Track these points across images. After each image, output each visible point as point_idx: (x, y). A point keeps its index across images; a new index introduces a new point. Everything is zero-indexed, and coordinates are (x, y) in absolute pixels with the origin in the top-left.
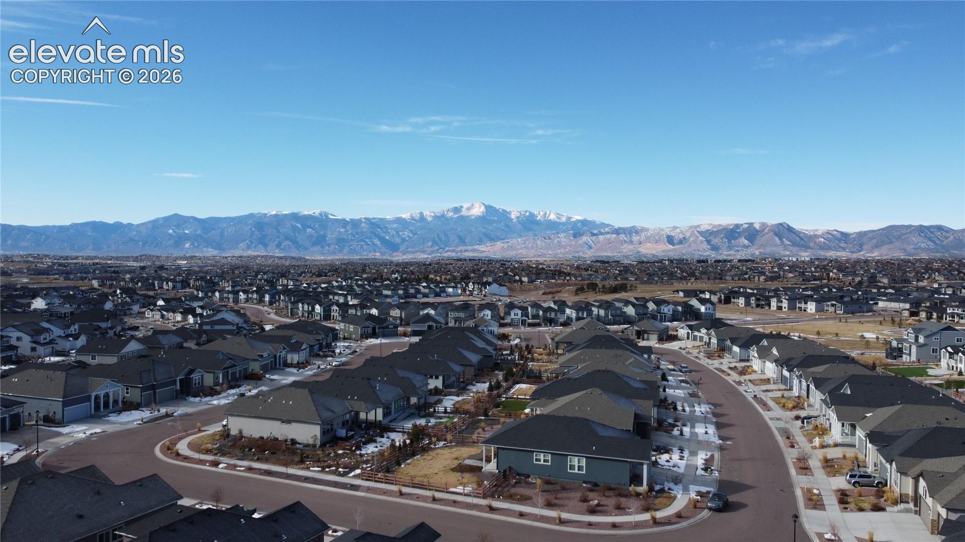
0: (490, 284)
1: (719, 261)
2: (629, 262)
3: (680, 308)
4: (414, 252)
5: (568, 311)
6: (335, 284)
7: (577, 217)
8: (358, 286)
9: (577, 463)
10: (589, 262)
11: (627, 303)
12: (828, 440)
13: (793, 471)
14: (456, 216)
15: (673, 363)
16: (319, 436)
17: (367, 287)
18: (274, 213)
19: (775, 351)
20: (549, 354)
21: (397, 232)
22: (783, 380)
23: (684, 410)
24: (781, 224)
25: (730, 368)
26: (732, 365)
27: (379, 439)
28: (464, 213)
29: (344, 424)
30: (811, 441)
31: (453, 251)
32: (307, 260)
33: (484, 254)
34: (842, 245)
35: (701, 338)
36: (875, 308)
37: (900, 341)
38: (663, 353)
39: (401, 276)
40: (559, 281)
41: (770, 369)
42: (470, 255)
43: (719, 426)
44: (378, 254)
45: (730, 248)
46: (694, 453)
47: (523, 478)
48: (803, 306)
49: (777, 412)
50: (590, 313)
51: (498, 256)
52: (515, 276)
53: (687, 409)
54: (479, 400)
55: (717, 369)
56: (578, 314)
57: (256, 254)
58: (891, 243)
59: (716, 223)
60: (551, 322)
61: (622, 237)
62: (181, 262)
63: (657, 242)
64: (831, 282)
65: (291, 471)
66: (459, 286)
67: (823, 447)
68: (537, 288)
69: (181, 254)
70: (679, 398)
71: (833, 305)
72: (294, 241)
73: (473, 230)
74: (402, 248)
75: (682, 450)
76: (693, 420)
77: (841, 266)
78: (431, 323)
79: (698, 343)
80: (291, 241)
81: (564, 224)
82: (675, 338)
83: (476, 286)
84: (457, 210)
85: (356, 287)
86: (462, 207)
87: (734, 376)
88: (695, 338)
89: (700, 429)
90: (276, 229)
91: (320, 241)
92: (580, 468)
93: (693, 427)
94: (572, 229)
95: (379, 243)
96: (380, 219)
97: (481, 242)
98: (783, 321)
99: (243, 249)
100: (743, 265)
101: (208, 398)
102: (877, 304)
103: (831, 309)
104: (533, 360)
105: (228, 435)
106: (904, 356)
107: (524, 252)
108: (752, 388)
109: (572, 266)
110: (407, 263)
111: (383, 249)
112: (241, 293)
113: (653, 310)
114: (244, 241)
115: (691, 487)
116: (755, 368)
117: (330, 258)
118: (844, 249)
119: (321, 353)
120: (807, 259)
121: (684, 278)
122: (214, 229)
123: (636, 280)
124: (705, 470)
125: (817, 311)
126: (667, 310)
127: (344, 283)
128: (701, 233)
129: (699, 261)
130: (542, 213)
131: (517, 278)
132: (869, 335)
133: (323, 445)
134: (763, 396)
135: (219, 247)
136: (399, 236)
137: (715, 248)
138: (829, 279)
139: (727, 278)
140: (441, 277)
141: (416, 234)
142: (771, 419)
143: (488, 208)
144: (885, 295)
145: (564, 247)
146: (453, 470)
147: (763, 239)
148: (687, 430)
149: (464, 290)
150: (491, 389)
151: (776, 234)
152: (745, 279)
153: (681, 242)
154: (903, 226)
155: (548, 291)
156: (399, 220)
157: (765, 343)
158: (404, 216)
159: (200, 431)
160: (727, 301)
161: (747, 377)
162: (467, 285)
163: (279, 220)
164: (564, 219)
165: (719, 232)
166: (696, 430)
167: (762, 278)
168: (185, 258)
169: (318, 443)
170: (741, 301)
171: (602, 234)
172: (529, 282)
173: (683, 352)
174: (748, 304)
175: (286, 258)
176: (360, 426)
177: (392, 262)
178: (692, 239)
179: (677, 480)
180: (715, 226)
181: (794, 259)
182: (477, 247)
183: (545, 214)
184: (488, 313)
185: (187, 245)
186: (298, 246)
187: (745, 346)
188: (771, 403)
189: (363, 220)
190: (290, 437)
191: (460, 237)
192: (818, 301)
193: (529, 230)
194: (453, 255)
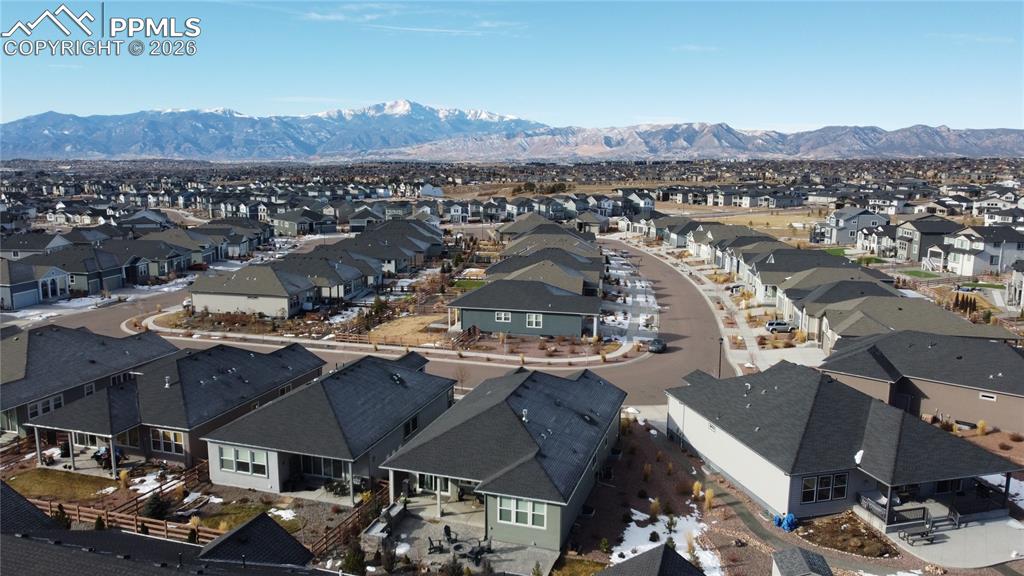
0: (423, 185)
1: (657, 163)
2: (565, 164)
3: (620, 203)
4: (332, 155)
5: (509, 207)
6: (253, 186)
7: (509, 117)
8: (280, 188)
9: (535, 319)
10: (523, 164)
11: (567, 199)
12: (754, 301)
13: (721, 326)
14: (378, 114)
15: (615, 251)
16: (287, 309)
17: (290, 188)
18: (169, 111)
19: (710, 235)
20: (495, 245)
21: (313, 133)
22: (717, 260)
23: (626, 285)
24: (720, 125)
25: (668, 253)
26: (670, 251)
27: (344, 312)
28: (387, 111)
29: (309, 299)
30: (738, 305)
31: (376, 154)
32: (212, 165)
33: (410, 158)
34: (779, 147)
35: (641, 229)
36: (805, 202)
37: (823, 225)
38: (604, 243)
39: (324, 180)
40: (494, 183)
41: (705, 252)
42: (396, 158)
43: (657, 296)
44: (292, 157)
45: (668, 150)
46: (636, 315)
47: (487, 334)
48: (738, 201)
49: (710, 285)
50: (531, 209)
51: (426, 159)
52: (447, 178)
53: (629, 284)
54: (433, 281)
55: (656, 254)
56: (519, 209)
57: (151, 157)
58: (827, 144)
59: (655, 124)
60: (492, 218)
61: (558, 138)
62: (63, 167)
63: (594, 143)
64: (767, 182)
65: (266, 338)
66: (390, 187)
67: (748, 307)
68: (472, 190)
69: (62, 158)
70: (622, 277)
71: (766, 200)
72: (195, 143)
73: (398, 130)
74: (320, 150)
75: (625, 313)
76: (634, 293)
77: (777, 166)
78: (370, 218)
79: (637, 234)
80: (192, 142)
81: (496, 124)
82: (616, 230)
83: (408, 187)
84: (379, 108)
85: (277, 189)
86: (384, 104)
87: (672, 259)
88: (635, 230)
89: (641, 299)
90: (173, 129)
91: (226, 143)
92: (537, 324)
93: (634, 297)
94: (505, 129)
95: (292, 144)
96: (294, 118)
97: (406, 144)
98: (719, 214)
99: (135, 153)
100: (681, 167)
101: (157, 287)
102: (807, 199)
103: (765, 204)
104: (479, 249)
105: (193, 312)
106: (826, 240)
107: (454, 154)
108: (688, 268)
109: (506, 168)
110: (327, 167)
111: (298, 152)
112: (150, 196)
113: (593, 205)
114: (137, 142)
115: (634, 338)
116: (691, 252)
117: (238, 162)
118: (781, 151)
119: (261, 247)
120: (745, 160)
121: (622, 179)
122: (99, 130)
123: (574, 181)
124: (647, 326)
125: (751, 206)
126: (607, 205)
127: (262, 186)
128: (639, 134)
129: (637, 163)
130: (472, 112)
131: (450, 179)
132: (798, 225)
133: (291, 317)
134: (698, 274)
135: (107, 150)
136: (315, 136)
137: (653, 150)
138: (764, 178)
139: (666, 178)
140: (367, 179)
141: (335, 135)
142: (705, 290)
143: (414, 106)
144: (816, 190)
145: (497, 149)
146: (421, 331)
147: (702, 140)
148: (629, 300)
149: (396, 191)
150: (443, 271)
151: (715, 135)
152: (683, 179)
153: (618, 144)
154: (839, 127)
155: (483, 192)
156: (315, 119)
157: (701, 228)
158: (320, 115)
159: (160, 312)
160: (666, 198)
161: (685, 260)
162: (398, 186)
163: (177, 119)
164: (496, 119)
165: (657, 133)
166: (638, 299)
167: (700, 178)
168: (67, 163)
169: (287, 315)
170: (679, 197)
171: (537, 135)
172: (463, 184)
173: (624, 242)
174: (685, 200)
175: (188, 162)
176: (323, 302)
177: (309, 166)
178: (630, 140)
179: (622, 333)
180: (654, 127)
181: (732, 161)
182: (402, 149)
183: (476, 113)
184: (427, 210)
185: (68, 148)
186: (200, 149)
187: (682, 233)
188: (704, 279)
189: (274, 119)
190: (258, 311)
191: (383, 138)
192: (753, 197)
193: (459, 130)
194: (377, 158)
